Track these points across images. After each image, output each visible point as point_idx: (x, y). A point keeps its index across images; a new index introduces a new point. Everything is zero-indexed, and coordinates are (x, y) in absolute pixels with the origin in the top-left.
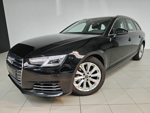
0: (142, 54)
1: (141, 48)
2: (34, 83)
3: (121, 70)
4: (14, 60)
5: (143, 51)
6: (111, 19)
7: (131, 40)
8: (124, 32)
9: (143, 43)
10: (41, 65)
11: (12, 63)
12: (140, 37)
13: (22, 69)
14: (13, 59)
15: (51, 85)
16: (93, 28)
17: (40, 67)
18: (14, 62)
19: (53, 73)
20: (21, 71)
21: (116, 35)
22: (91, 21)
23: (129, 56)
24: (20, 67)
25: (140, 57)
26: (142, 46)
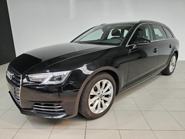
0: (174, 67)
1: (173, 60)
2: (34, 103)
3: (144, 88)
4: (14, 75)
5: (175, 64)
6: (132, 25)
7: (157, 50)
8: (146, 42)
9: (175, 54)
10: (42, 82)
11: (10, 79)
12: (170, 47)
13: (21, 86)
14: (11, 75)
15: (53, 105)
16: (112, 35)
17: (39, 85)
18: (13, 78)
19: (56, 92)
20: (19, 88)
21: (135, 45)
22: (108, 28)
23: (155, 71)
24: (19, 84)
25: (171, 71)
26: (174, 57)
